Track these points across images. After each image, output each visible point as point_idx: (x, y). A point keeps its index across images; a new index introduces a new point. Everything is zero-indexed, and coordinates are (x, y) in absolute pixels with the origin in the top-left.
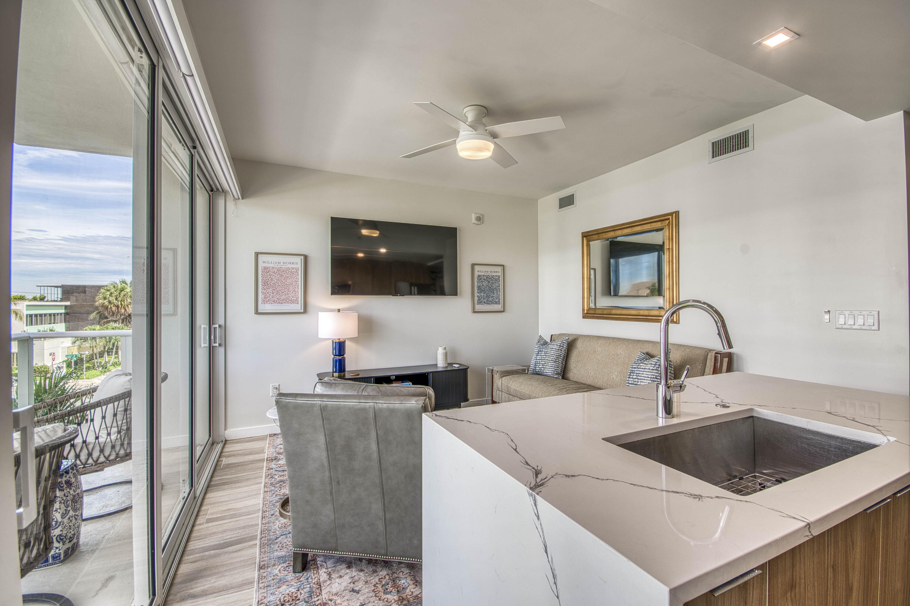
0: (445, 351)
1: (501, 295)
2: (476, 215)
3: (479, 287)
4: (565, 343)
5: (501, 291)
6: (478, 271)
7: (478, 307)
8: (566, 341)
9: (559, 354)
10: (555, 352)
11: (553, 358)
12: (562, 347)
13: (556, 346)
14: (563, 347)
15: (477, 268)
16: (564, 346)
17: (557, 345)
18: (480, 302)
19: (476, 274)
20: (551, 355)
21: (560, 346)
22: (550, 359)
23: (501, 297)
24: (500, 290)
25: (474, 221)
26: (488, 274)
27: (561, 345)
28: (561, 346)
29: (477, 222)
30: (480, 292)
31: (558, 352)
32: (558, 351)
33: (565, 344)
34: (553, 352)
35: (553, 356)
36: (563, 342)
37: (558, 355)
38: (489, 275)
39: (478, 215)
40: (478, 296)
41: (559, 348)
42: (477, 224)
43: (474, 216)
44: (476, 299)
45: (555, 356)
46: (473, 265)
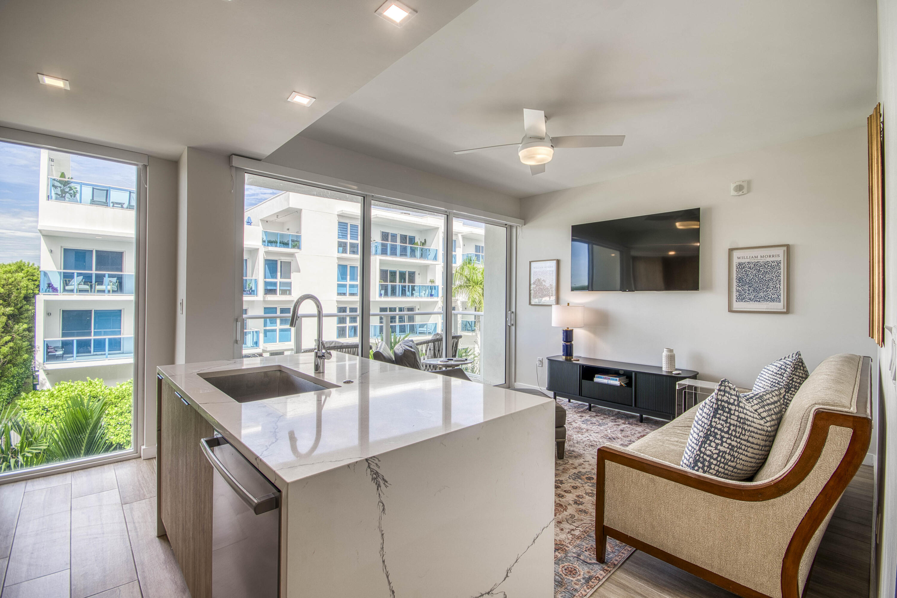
0: (669, 354)
1: (782, 290)
2: (735, 185)
3: (740, 280)
4: (788, 364)
5: (782, 282)
6: (739, 258)
7: (737, 306)
8: (791, 362)
9: (776, 380)
10: (770, 376)
11: (766, 384)
12: (783, 371)
13: (774, 367)
14: (786, 371)
15: (736, 254)
16: (788, 370)
17: (776, 366)
18: (741, 298)
19: (735, 261)
20: (764, 380)
21: (780, 368)
22: (760, 385)
23: (782, 292)
24: (780, 281)
25: (733, 193)
26: (756, 261)
27: (783, 367)
28: (782, 369)
29: (736, 194)
30: (742, 285)
31: (776, 378)
32: (775, 375)
33: (789, 367)
34: (768, 375)
35: (767, 381)
36: (786, 363)
37: (774, 381)
38: (758, 262)
39: (737, 184)
40: (738, 291)
41: (778, 371)
42: (739, 196)
43: (733, 186)
44: (735, 294)
45: (770, 382)
46: (731, 250)
